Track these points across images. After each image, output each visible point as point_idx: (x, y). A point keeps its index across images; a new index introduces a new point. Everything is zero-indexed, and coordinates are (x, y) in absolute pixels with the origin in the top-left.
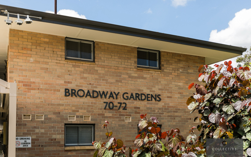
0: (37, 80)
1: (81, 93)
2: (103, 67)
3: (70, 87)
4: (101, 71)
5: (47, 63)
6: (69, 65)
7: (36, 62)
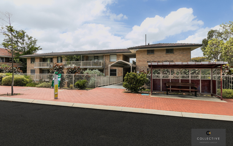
0: (141, 60)
1: (151, 62)
2: (156, 55)
3: (148, 60)
4: (156, 56)
5: (143, 56)
6: (148, 56)
7: (141, 56)
